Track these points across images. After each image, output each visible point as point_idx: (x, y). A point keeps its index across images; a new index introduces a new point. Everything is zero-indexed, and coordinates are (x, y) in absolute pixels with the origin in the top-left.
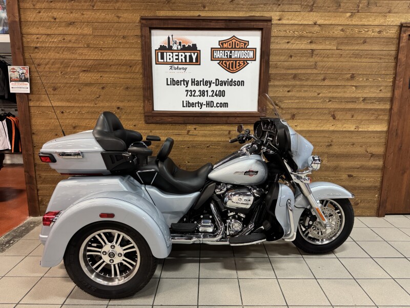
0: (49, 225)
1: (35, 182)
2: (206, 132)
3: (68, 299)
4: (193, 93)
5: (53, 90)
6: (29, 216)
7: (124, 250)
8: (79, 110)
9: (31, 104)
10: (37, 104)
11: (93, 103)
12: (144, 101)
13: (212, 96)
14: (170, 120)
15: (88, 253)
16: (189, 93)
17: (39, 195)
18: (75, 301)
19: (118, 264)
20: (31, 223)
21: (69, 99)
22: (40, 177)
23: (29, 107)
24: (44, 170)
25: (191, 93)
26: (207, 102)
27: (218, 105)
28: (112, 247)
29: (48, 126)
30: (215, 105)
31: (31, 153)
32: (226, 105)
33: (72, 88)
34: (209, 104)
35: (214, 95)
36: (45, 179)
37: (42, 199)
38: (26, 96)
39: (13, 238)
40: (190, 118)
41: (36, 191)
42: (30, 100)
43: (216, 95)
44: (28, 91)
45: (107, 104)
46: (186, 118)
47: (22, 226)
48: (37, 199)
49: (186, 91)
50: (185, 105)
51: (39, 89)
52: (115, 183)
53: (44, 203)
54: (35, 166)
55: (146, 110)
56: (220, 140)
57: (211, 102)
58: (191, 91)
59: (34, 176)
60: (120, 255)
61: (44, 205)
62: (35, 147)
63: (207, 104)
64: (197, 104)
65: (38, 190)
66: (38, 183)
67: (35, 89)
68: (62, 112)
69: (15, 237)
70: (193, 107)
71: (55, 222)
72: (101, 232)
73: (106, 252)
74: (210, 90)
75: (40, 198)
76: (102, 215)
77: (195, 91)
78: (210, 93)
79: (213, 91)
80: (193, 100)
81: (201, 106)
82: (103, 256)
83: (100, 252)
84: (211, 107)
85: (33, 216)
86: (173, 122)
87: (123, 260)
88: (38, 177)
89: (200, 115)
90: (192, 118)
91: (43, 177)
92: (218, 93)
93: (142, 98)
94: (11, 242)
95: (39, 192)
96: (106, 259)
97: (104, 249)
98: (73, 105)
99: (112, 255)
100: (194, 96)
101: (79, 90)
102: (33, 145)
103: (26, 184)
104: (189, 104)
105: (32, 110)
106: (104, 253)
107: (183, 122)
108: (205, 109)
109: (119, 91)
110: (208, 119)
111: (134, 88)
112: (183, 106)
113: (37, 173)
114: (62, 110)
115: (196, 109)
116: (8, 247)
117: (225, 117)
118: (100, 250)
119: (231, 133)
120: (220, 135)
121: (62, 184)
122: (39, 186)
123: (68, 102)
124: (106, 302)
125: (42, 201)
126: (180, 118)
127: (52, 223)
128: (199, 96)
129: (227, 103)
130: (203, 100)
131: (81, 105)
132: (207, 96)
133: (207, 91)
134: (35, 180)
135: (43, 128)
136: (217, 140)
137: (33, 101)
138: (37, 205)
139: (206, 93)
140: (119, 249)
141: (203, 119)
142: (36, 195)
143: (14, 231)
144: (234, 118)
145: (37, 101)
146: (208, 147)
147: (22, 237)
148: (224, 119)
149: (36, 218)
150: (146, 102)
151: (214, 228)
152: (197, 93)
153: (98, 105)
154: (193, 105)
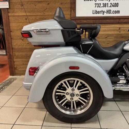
0: (33, 75)
1: (12, 58)
2: (106, 29)
3: (44, 123)
4: (99, 5)
5: (21, 6)
6: (10, 75)
7: (80, 92)
8: (35, 17)
9: (10, 14)
10: (13, 14)
11: (43, 13)
12: (71, 11)
13: (111, 7)
14: (85, 22)
15: (57, 94)
16: (97, 5)
17: (15, 64)
18: (49, 124)
19: (76, 101)
20: (11, 79)
21: (29, 11)
22: (15, 55)
23: (9, 16)
24: (17, 52)
25: (98, 5)
26: (107, 10)
27: (114, 12)
28: (73, 90)
29: (19, 27)
30: (112, 12)
31: (10, 42)
32: (118, 12)
33: (32, 4)
34: (108, 12)
35: (112, 6)
36: (17, 56)
37: (16, 67)
38: (7, 10)
39: (4, 86)
40: (97, 20)
41: (13, 62)
42: (9, 12)
43: (113, 6)
44: (8, 7)
45: (50, 13)
46: (94, 20)
47: (7, 80)
48: (14, 67)
49: (95, 4)
50: (94, 13)
51: (13, 6)
52: (71, 49)
53: (18, 69)
54: (12, 49)
55: (72, 16)
56: (114, 33)
57: (110, 10)
58: (98, 4)
59: (12, 55)
60: (77, 95)
61: (17, 70)
62: (12, 39)
63: (107, 12)
64: (101, 12)
65: (14, 62)
66: (14, 58)
67: (11, 6)
68: (26, 19)
69: (5, 86)
70: (99, 14)
71: (37, 73)
72: (66, 80)
73: (68, 93)
74: (109, 3)
75: (15, 67)
76: (71, 68)
77: (100, 4)
78: (109, 5)
79: (111, 4)
80: (99, 9)
81: (104, 13)
82: (66, 95)
83: (64, 93)
84: (109, 13)
85: (12, 76)
86: (87, 23)
87: (79, 98)
88: (14, 55)
89: (103, 18)
90: (98, 20)
91: (17, 55)
92: (114, 5)
93: (70, 9)
94: (3, 88)
95: (15, 63)
96: (68, 97)
97: (67, 91)
98: (32, 14)
99: (72, 95)
100: (100, 7)
101: (35, 6)
102: (11, 38)
103: (8, 58)
104: (97, 12)
105: (10, 18)
106: (67, 94)
107: (92, 23)
108: (106, 15)
109: (57, 6)
110: (108, 20)
111: (66, 4)
112: (93, 14)
113: (14, 53)
114: (26, 18)
115: (101, 15)
116: (2, 90)
117: (118, 19)
118: (64, 92)
119: (121, 29)
120: (114, 30)
121: (36, 51)
122: (15, 60)
123: (29, 13)
124: (69, 125)
125: (16, 68)
126: (91, 20)
127: (35, 73)
128: (103, 7)
129: (119, 11)
130: (105, 9)
131: (36, 14)
132: (108, 7)
133: (108, 4)
134: (12, 56)
135: (16, 28)
136: (112, 33)
137: (11, 13)
138: (14, 70)
139: (107, 5)
140: (77, 91)
141: (104, 21)
142: (13, 64)
143: (4, 82)
144: (123, 20)
145: (13, 12)
146: (106, 37)
147: (8, 85)
148: (117, 20)
149: (14, 76)
150: (72, 11)
151: (126, 81)
152: (102, 5)
153: (45, 14)
154: (98, 12)
